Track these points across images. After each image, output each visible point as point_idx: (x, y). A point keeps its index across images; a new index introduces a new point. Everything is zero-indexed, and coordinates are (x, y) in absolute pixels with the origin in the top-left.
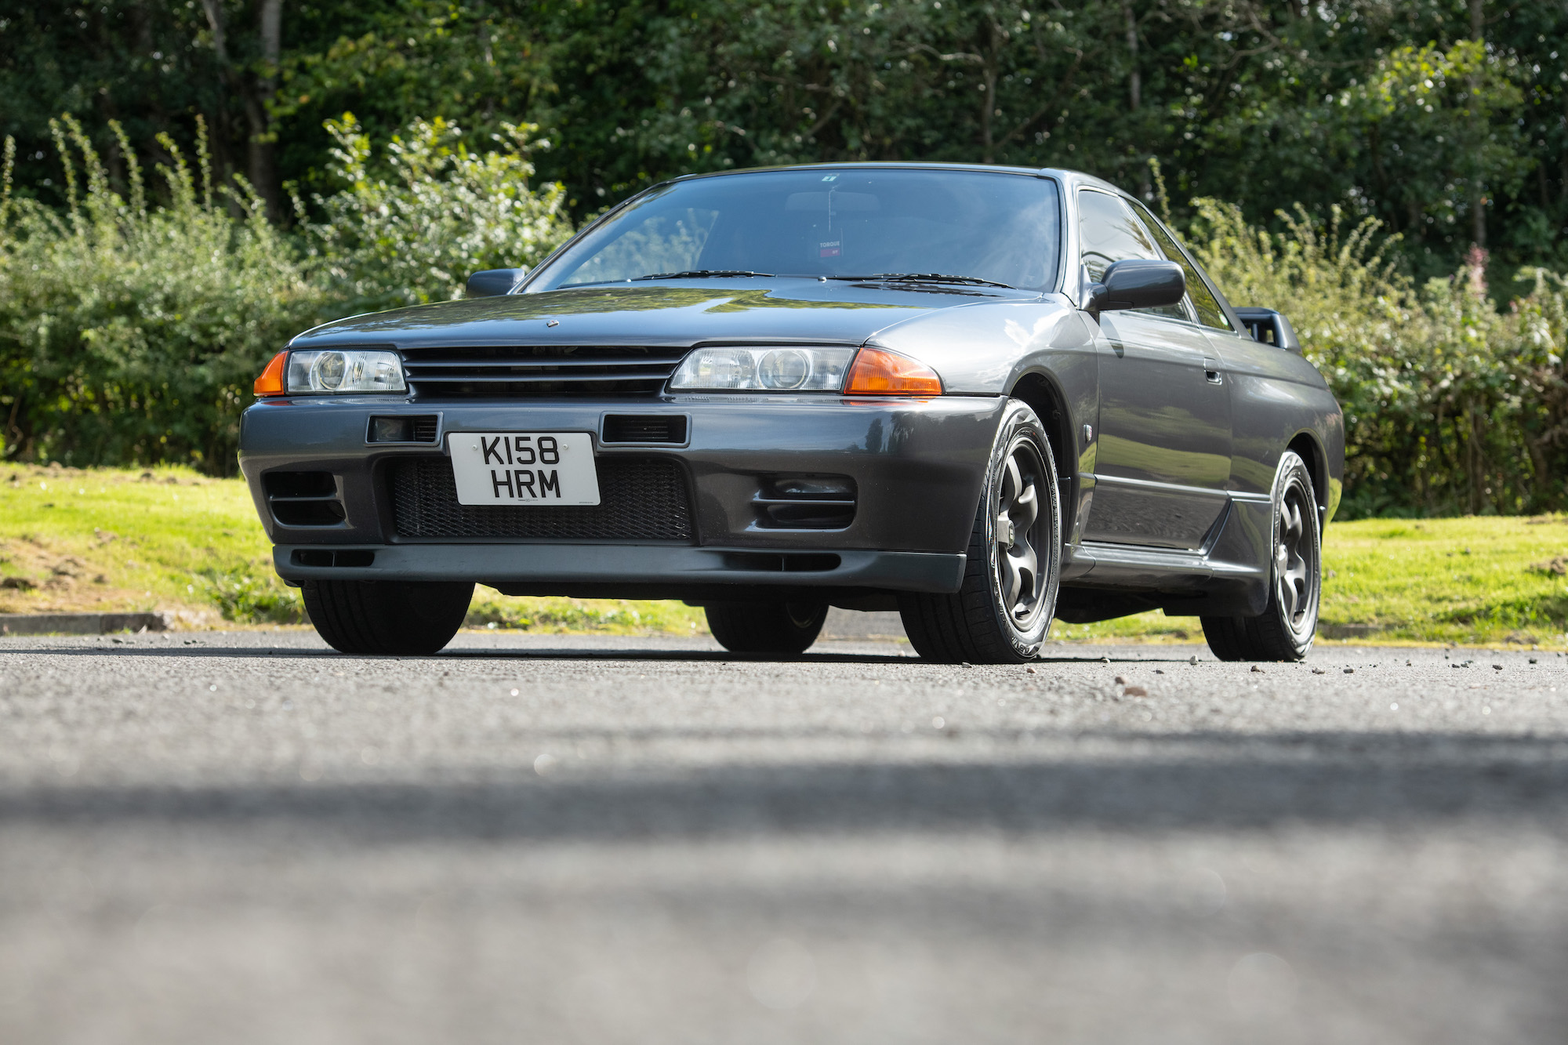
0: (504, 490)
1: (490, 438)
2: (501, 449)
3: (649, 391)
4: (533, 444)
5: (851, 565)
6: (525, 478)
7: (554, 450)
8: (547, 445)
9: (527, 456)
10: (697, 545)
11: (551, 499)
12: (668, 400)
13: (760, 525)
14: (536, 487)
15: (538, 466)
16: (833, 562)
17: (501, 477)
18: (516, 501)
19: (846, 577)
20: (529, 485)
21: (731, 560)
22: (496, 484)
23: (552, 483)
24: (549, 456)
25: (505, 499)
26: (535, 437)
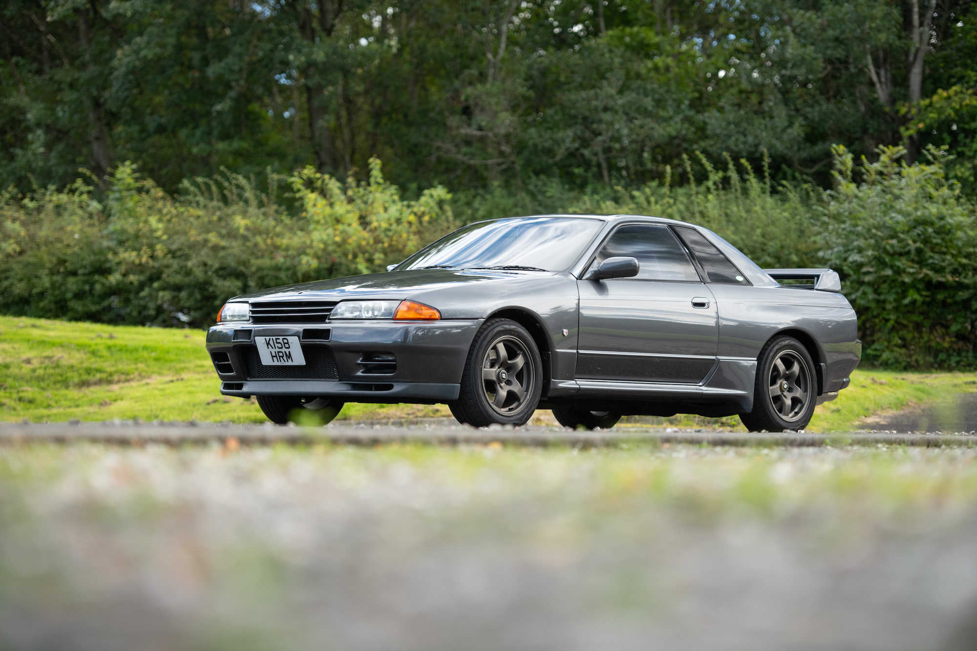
0: (275, 359)
1: (268, 338)
2: (271, 342)
3: (322, 319)
4: (281, 341)
5: (398, 388)
6: (281, 354)
7: (288, 343)
8: (285, 341)
9: (280, 346)
10: (340, 381)
11: (290, 363)
12: (330, 323)
13: (362, 372)
14: (285, 358)
15: (284, 350)
16: (391, 387)
17: (274, 354)
18: (279, 364)
19: (394, 393)
20: (283, 357)
21: (354, 387)
22: (273, 357)
23: (289, 356)
24: (287, 346)
25: (276, 363)
26: (281, 338)
